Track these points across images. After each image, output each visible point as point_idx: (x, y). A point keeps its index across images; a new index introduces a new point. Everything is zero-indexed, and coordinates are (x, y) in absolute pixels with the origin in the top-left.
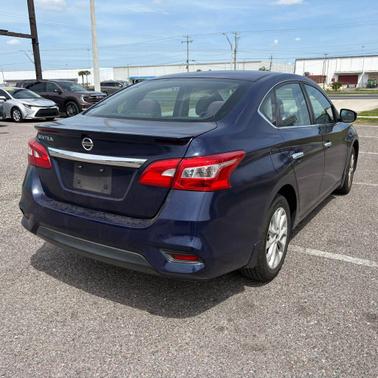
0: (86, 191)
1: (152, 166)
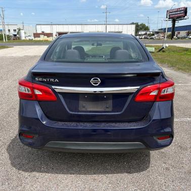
0: (90, 112)
1: (143, 89)
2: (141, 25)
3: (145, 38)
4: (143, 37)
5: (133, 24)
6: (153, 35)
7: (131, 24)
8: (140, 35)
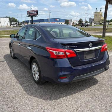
2: (12, 18)
3: (16, 26)
4: (15, 25)
5: (7, 17)
6: (21, 24)
7: (6, 17)
8: (13, 24)
